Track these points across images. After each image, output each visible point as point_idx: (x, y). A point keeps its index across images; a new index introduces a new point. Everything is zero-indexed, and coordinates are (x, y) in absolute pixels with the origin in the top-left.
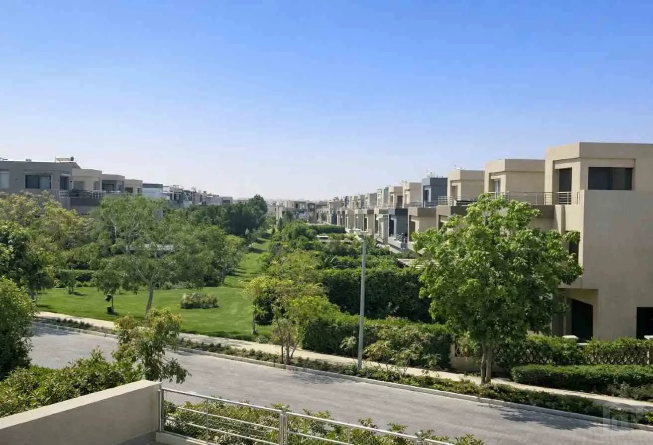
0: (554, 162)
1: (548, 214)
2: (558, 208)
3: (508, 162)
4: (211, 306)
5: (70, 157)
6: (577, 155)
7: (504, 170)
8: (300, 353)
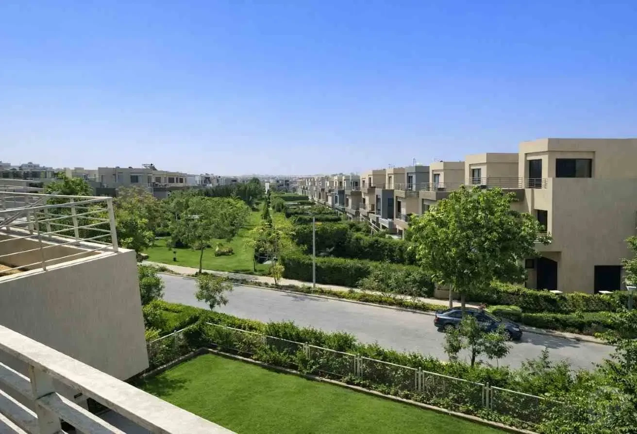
0: (526, 154)
1: (520, 196)
2: (528, 192)
3: (489, 155)
4: (230, 254)
5: (150, 164)
6: (546, 149)
7: (485, 162)
8: (284, 282)
